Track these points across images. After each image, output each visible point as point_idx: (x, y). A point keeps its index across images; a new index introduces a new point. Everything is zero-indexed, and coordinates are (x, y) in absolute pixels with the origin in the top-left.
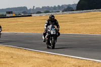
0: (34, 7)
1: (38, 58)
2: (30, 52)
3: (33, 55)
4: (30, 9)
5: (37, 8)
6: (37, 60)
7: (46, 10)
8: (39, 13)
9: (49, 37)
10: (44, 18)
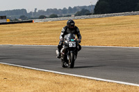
0: (36, 9)
1: (42, 80)
2: (30, 71)
3: (35, 75)
4: (31, 12)
5: (40, 11)
6: (40, 82)
7: (52, 14)
8: (42, 17)
9: (65, 51)
10: (49, 25)
